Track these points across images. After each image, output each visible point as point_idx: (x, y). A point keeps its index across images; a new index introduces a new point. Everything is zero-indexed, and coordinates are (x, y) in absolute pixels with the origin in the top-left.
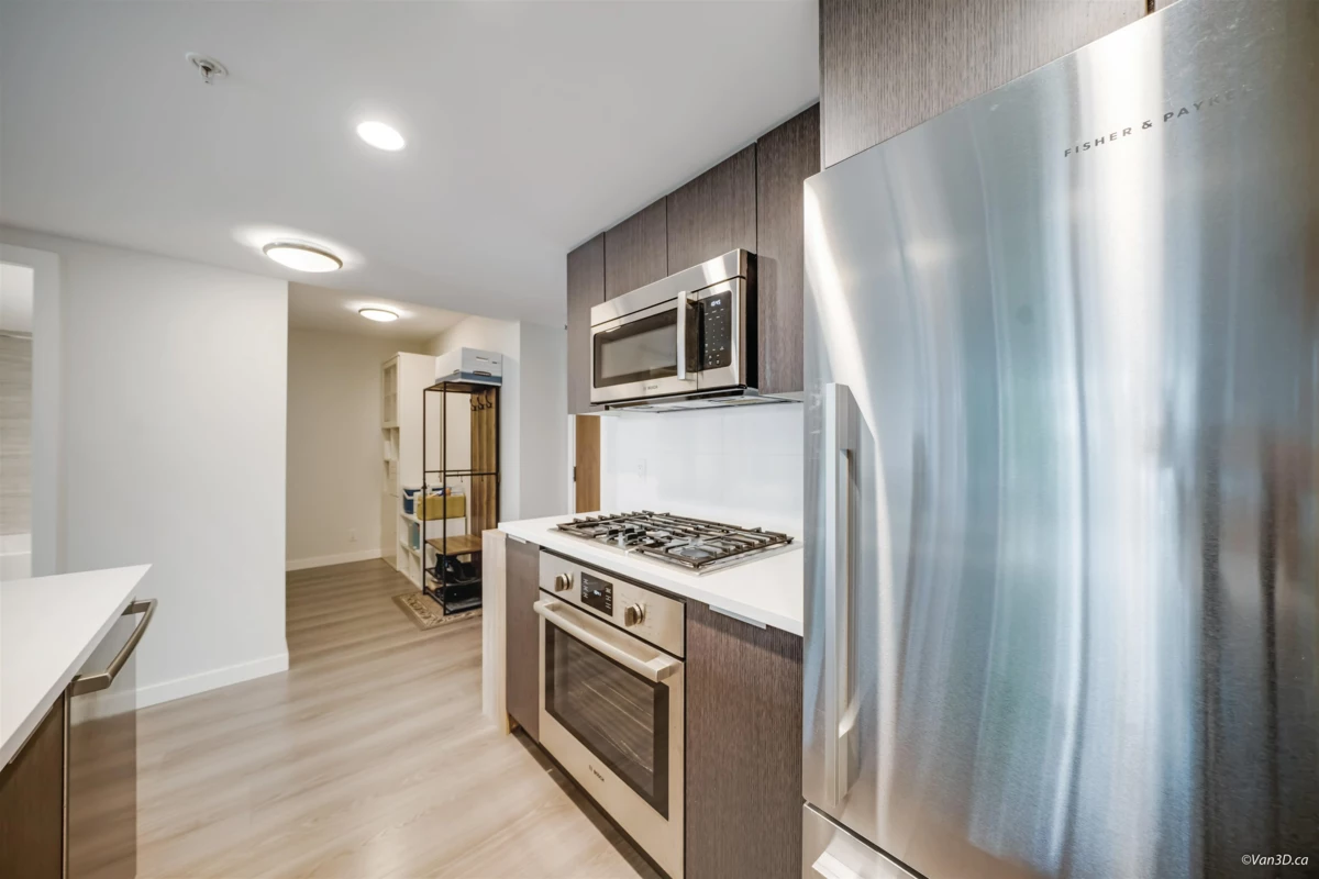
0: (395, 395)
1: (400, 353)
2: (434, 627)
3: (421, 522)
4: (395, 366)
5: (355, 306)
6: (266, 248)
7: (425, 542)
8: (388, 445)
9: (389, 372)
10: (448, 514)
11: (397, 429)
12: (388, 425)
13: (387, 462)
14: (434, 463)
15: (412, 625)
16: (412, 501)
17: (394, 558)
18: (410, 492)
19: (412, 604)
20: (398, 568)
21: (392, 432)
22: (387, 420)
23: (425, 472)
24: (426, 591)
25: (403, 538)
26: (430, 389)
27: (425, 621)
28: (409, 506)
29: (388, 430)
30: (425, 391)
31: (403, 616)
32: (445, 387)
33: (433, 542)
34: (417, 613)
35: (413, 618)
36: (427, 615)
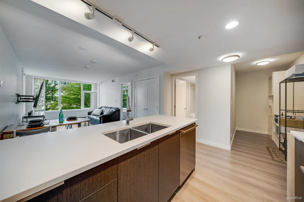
0: (272, 85)
1: (273, 72)
2: (278, 162)
3: (279, 126)
4: (272, 76)
5: (255, 63)
6: (222, 60)
7: (280, 133)
8: (270, 101)
9: (270, 78)
10: (287, 125)
11: (273, 96)
12: (270, 95)
13: (270, 106)
14: (283, 107)
15: (270, 157)
16: (277, 119)
17: (271, 136)
18: (277, 116)
19: (273, 151)
20: (272, 139)
21: (271, 97)
22: (270, 94)
23: (280, 110)
24: (280, 149)
25: (274, 130)
26: (282, 82)
27: (276, 158)
28: (276, 121)
29: (270, 96)
30: (280, 83)
31: (268, 153)
32: (286, 81)
33: (283, 134)
34: (273, 154)
35: (271, 155)
36: (278, 157)
